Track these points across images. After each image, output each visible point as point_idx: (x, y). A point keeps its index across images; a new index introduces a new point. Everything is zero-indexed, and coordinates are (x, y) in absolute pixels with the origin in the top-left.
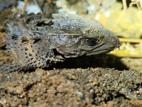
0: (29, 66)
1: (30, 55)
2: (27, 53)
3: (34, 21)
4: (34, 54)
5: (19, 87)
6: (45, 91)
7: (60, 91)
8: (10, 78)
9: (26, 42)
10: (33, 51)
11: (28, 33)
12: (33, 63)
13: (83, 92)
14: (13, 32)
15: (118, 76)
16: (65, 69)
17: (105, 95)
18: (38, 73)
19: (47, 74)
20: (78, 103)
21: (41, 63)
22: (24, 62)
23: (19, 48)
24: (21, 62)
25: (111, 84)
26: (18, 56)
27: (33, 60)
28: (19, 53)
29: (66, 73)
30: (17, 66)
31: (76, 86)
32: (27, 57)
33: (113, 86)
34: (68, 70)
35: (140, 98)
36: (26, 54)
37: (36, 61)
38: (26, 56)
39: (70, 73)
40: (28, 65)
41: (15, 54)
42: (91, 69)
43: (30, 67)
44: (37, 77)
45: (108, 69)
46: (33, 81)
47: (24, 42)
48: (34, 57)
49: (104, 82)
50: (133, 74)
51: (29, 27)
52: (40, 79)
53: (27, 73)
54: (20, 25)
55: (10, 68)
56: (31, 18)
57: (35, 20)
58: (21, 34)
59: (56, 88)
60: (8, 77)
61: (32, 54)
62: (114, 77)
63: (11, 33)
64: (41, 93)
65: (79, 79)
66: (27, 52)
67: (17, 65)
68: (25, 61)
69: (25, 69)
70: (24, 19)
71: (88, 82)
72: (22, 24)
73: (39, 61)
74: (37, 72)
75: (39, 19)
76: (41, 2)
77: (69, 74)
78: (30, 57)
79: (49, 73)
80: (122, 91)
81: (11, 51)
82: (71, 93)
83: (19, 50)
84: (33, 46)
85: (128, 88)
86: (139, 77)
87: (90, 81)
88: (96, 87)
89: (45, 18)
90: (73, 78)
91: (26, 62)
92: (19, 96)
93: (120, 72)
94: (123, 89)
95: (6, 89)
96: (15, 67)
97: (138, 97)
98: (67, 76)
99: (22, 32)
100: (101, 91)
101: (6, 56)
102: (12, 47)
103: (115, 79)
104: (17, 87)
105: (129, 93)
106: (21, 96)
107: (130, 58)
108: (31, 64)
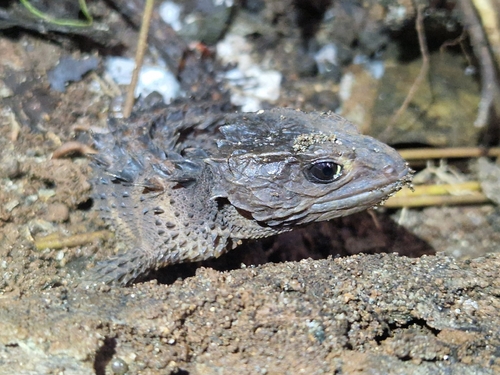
0: (168, 257)
1: (170, 226)
2: (160, 221)
3: (169, 128)
4: (179, 223)
5: (165, 319)
6: (228, 324)
7: (265, 322)
8: (139, 298)
9: (157, 194)
10: (177, 215)
11: (160, 169)
12: (178, 248)
13: (321, 322)
14: (116, 166)
15: (407, 273)
16: (271, 264)
17: (375, 325)
18: (203, 281)
19: (227, 282)
20: (310, 349)
21: (200, 245)
22: (155, 247)
23: (135, 210)
24: (145, 246)
25: (389, 295)
27: (177, 241)
28: (138, 221)
29: (275, 274)
30: (136, 258)
31: (303, 309)
32: (161, 233)
33: (395, 301)
34: (278, 265)
35: (463, 326)
36: (158, 224)
37: (185, 243)
38: (158, 229)
39: (284, 274)
40: (166, 254)
41: (125, 225)
42: (336, 259)
43: (169, 259)
44: (204, 290)
45: (382, 257)
46: (194, 302)
47: (152, 194)
48: (181, 232)
49: (372, 291)
50: (447, 265)
51: (161, 148)
52: (213, 296)
53: (177, 282)
54: (133, 145)
55: (120, 265)
56: (159, 119)
57: (168, 123)
58: (141, 172)
59: (253, 316)
60: (133, 296)
61: (175, 223)
62: (398, 278)
63: (111, 167)
64: (219, 330)
65: (308, 289)
66: (159, 218)
67: (136, 255)
68: (157, 244)
69: (158, 265)
70: (140, 123)
71: (332, 295)
72: (139, 139)
73: (195, 240)
74: (200, 278)
75: (180, 119)
76: (175, 56)
77: (281, 277)
78: (169, 233)
79: (230, 277)
80: (417, 310)
81: (112, 217)
82: (291, 325)
83: (137, 213)
84: (175, 200)
85: (434, 301)
86: (462, 273)
87: (336, 291)
88: (352, 306)
89: (197, 114)
90: (294, 288)
91: (160, 247)
92: (165, 340)
93: (412, 260)
94: (420, 305)
95: (134, 325)
96: (132, 261)
97: (460, 323)
98: (278, 282)
99: (141, 167)
100: (366, 316)
101: (96, 231)
102: (114, 207)
103: (399, 283)
104: (159, 320)
105: (437, 315)
106: (172, 341)
107: (451, 205)
108: (172, 250)
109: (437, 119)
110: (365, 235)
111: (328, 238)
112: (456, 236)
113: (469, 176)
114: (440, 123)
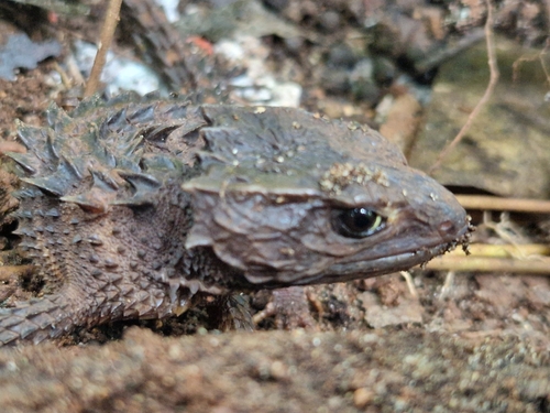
0: (105, 310)
1: (110, 267)
2: (96, 257)
4: (123, 262)
9: (94, 216)
10: (121, 252)
11: (103, 180)
12: (121, 298)
21: (152, 297)
22: (86, 295)
23: (66, 238)
24: (72, 292)
26: (63, 269)
27: (121, 288)
28: (68, 255)
30: (56, 309)
32: (96, 275)
36: (93, 262)
37: (131, 291)
38: (93, 268)
40: (102, 306)
41: (53, 259)
43: (107, 314)
47: (88, 216)
48: (125, 276)
55: (29, 317)
58: (75, 182)
61: (117, 262)
66: (96, 252)
67: (57, 304)
68: (89, 291)
69: (90, 320)
72: (83, 138)
73: (146, 289)
75: (150, 119)
78: (108, 276)
83: (67, 243)
84: (121, 229)
91: (94, 295)
96: (49, 312)
99: (77, 175)
102: (40, 231)
107: (514, 274)
108: (112, 300)
109: (499, 159)
110: (394, 304)
111: (343, 304)
112: (516, 316)
113: (538, 237)
114: (503, 166)
